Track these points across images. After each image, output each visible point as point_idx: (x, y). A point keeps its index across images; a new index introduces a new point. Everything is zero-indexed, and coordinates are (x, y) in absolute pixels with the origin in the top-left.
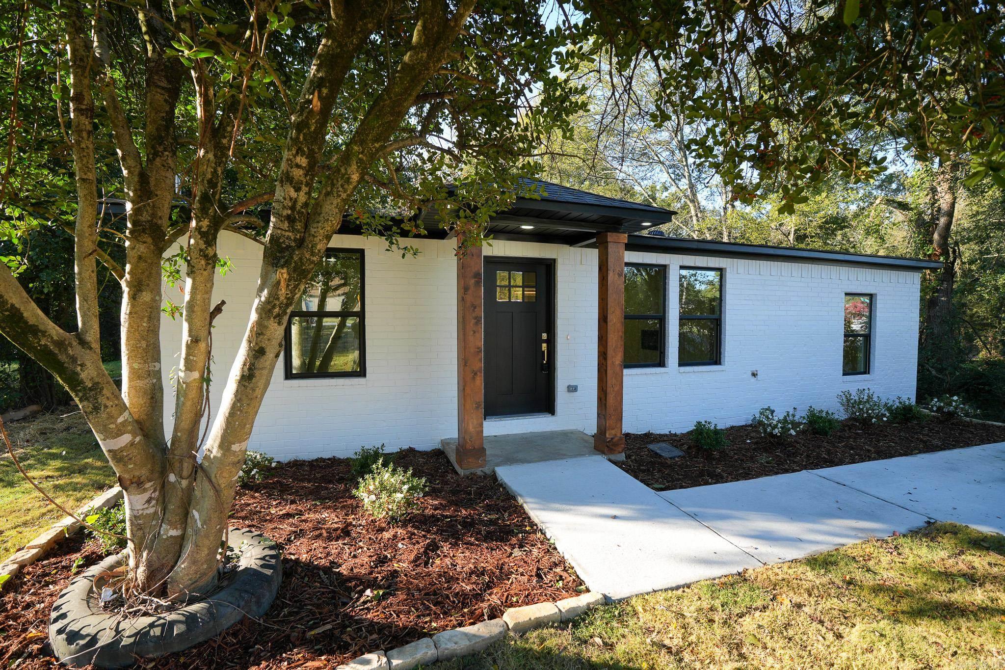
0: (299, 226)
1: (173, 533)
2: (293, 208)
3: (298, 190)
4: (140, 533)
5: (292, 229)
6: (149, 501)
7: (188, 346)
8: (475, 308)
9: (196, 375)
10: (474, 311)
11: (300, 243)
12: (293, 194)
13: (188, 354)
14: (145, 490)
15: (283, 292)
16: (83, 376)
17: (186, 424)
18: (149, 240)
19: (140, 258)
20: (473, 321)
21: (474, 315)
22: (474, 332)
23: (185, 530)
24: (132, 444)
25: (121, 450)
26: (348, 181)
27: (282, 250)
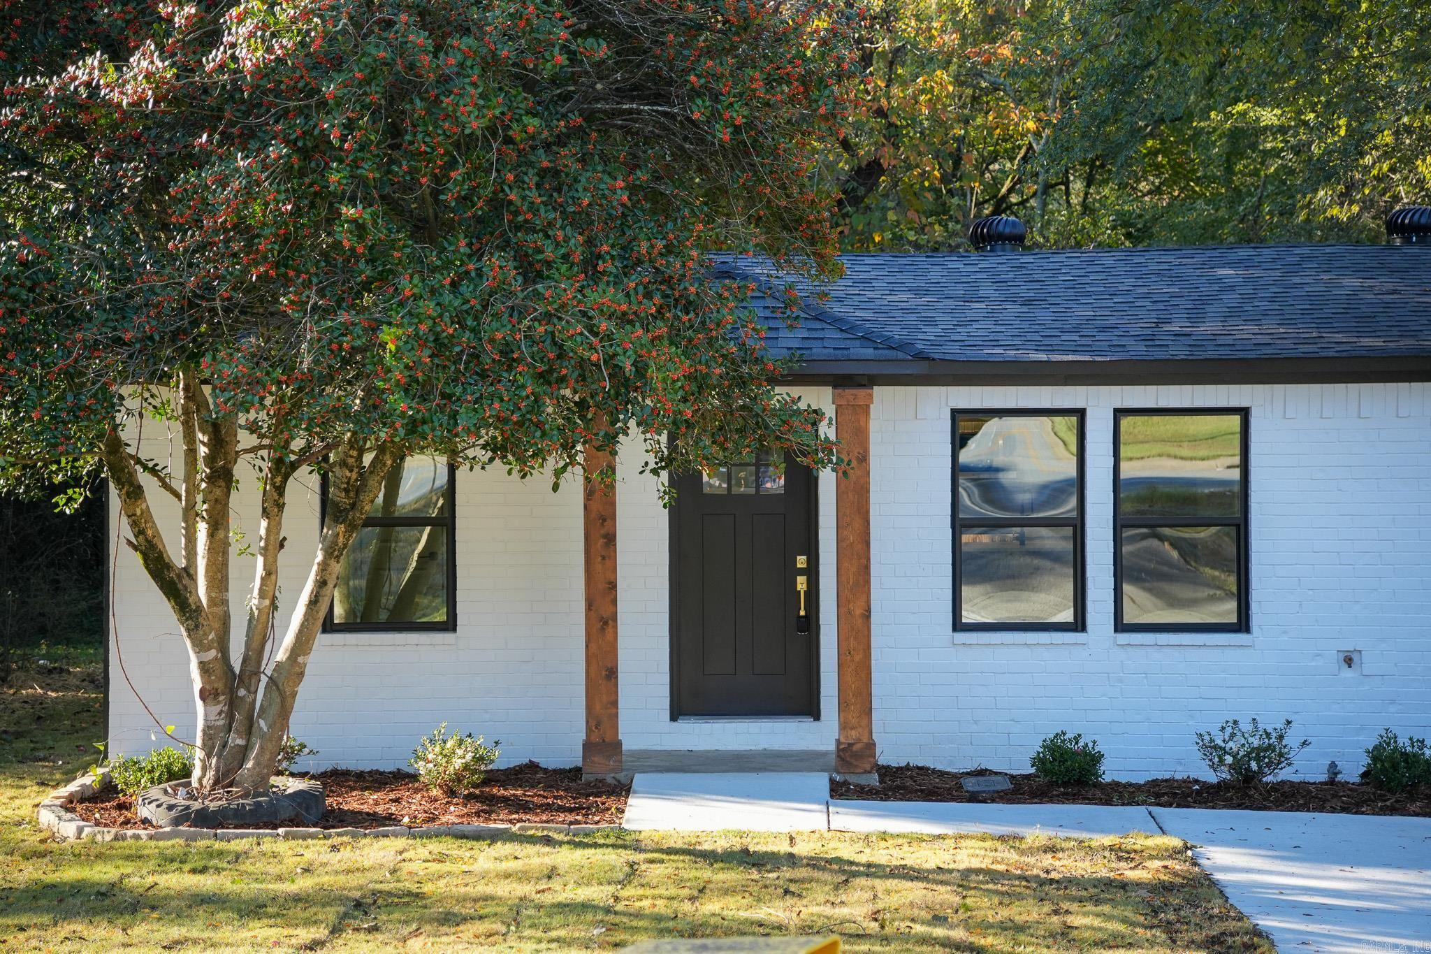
0: (352, 494)
1: (240, 742)
2: (348, 483)
3: (351, 471)
4: (210, 743)
5: (348, 497)
6: (220, 714)
7: (262, 579)
8: (604, 520)
9: (267, 602)
10: (602, 524)
11: (353, 506)
12: (348, 474)
13: (262, 585)
14: (219, 703)
15: (341, 540)
16: (190, 600)
17: (255, 645)
18: (223, 484)
19: (216, 500)
20: (602, 541)
21: (603, 532)
22: (604, 558)
23: (248, 740)
24: (216, 658)
25: (209, 662)
26: (384, 465)
27: (341, 512)
